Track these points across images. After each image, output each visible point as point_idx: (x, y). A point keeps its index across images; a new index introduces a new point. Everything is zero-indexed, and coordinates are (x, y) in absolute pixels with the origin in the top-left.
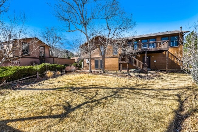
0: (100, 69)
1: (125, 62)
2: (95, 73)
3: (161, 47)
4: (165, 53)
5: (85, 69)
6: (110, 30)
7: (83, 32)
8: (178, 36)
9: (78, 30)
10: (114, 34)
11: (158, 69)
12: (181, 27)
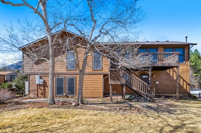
0: (66, 96)
1: (119, 83)
2: (63, 104)
3: (164, 62)
4: (170, 71)
5: (32, 95)
6: (95, 21)
7: (39, 14)
8: (184, 48)
9: (28, 5)
10: (100, 31)
11: (163, 95)
12: (186, 37)
